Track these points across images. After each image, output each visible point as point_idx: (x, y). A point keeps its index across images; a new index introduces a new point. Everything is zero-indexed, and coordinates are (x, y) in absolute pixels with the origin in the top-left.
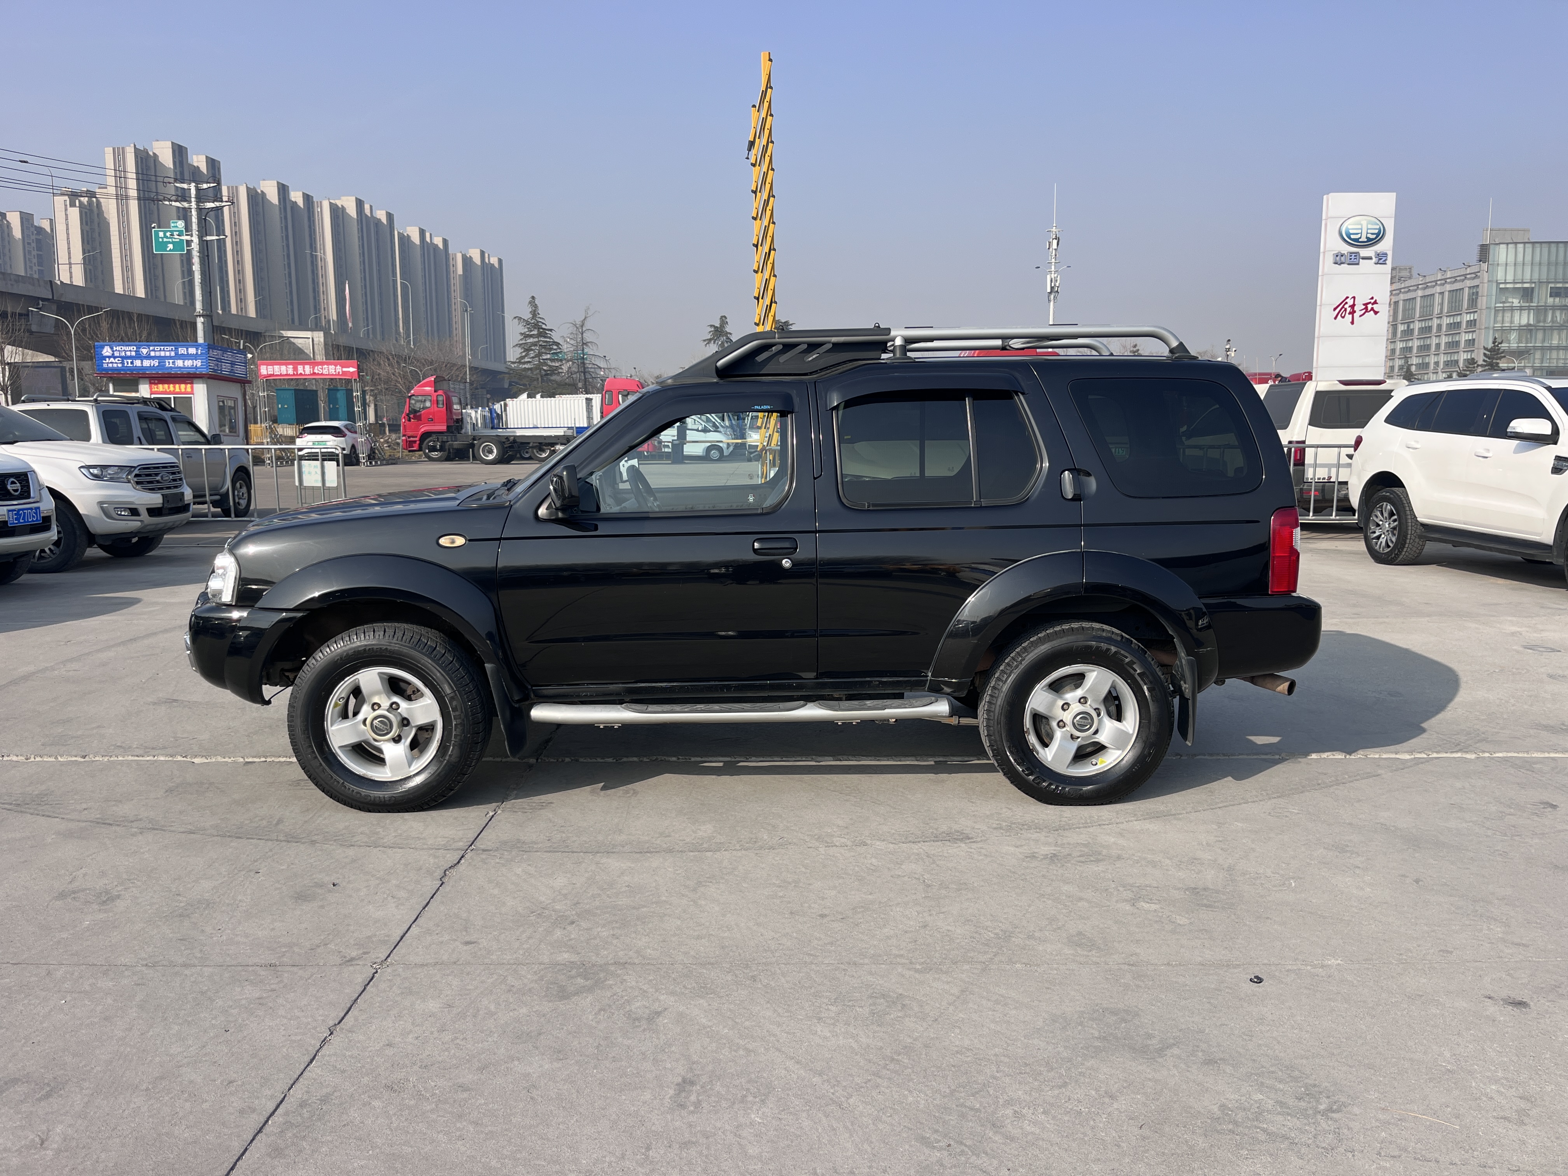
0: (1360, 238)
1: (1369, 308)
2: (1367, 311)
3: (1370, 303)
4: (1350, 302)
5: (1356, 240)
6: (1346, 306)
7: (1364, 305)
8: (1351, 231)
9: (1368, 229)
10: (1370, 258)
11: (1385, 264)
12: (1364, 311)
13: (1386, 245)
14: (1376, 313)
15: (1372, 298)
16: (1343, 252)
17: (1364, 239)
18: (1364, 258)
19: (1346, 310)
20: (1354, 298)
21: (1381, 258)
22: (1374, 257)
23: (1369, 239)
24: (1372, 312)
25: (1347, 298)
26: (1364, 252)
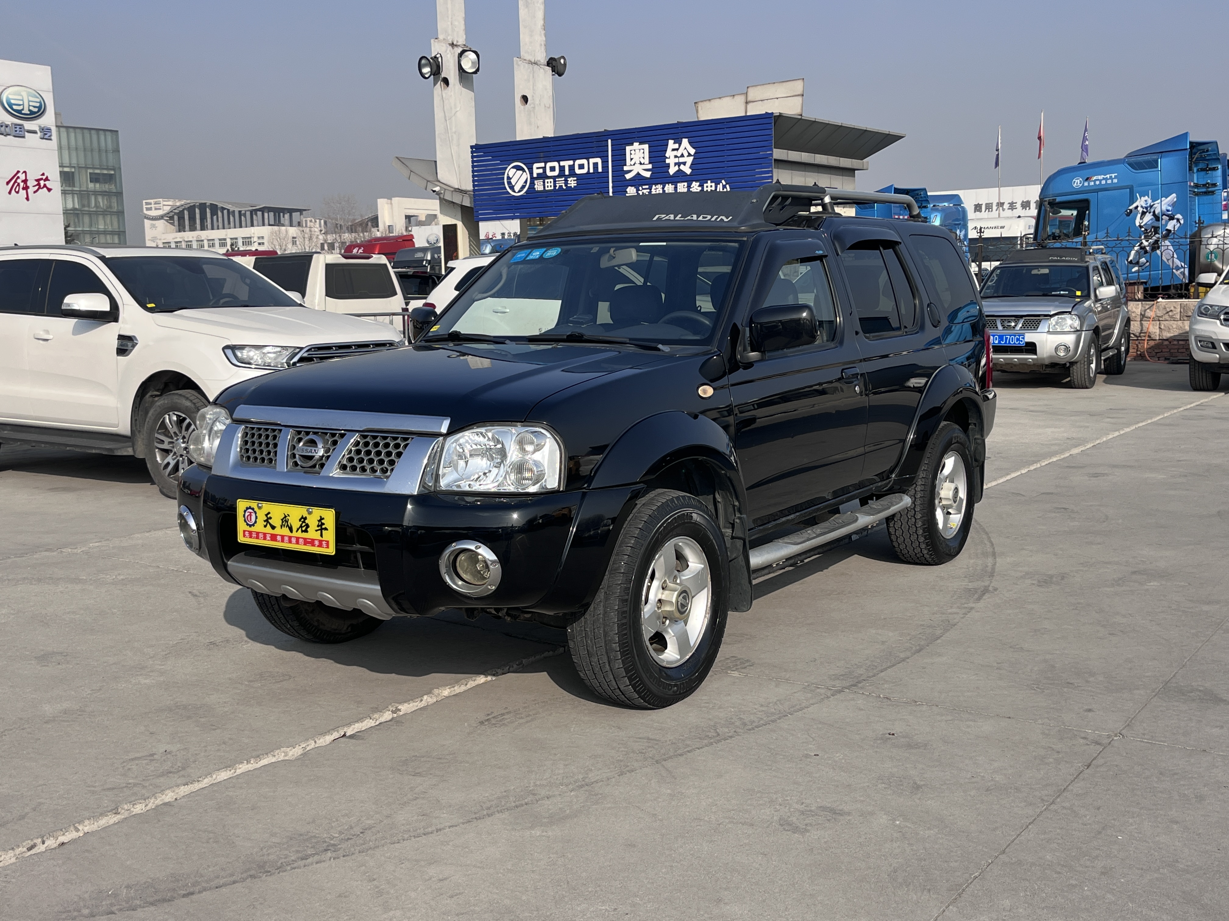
0: (23, 110)
1: (42, 185)
2: (40, 188)
3: (41, 179)
4: (22, 177)
5: (19, 112)
6: (19, 181)
7: (37, 180)
8: (13, 102)
9: (29, 101)
10: (35, 132)
11: (51, 139)
12: (37, 187)
13: (48, 119)
14: (49, 190)
15: (43, 174)
16: (7, 123)
17: (26, 111)
18: (29, 132)
19: (19, 185)
20: (25, 172)
21: (45, 133)
22: (38, 132)
23: (32, 113)
24: (45, 189)
25: (18, 172)
26: (28, 125)
